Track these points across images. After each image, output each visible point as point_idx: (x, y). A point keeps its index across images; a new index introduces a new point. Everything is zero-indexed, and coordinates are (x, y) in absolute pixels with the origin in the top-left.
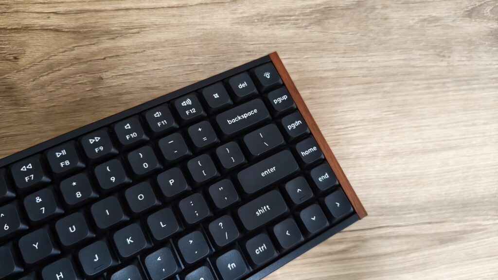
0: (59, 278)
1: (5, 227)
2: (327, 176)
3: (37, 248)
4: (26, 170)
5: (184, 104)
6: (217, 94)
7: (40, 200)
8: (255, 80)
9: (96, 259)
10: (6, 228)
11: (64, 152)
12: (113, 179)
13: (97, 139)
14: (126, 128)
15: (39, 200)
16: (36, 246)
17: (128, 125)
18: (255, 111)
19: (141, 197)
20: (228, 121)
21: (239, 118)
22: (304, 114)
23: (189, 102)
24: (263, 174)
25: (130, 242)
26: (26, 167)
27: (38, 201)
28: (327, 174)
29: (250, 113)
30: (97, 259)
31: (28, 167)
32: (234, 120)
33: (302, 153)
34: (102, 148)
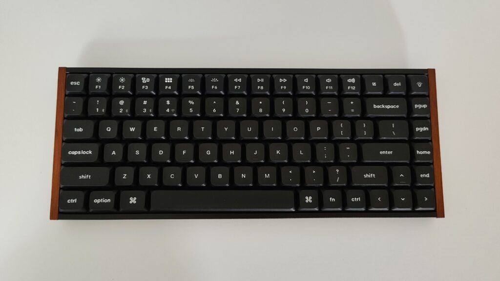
2: (428, 176)
3: (226, 130)
5: (349, 81)
6: (375, 83)
8: (408, 85)
11: (262, 80)
12: (284, 110)
13: (285, 80)
14: (305, 81)
15: (237, 103)
18: (398, 106)
19: (296, 129)
20: (374, 106)
21: (383, 107)
22: (433, 124)
23: (353, 80)
24: (381, 153)
25: (278, 153)
26: (238, 80)
28: (428, 175)
29: (393, 107)
30: (256, 154)
32: (379, 107)
33: (418, 152)
34: (285, 88)
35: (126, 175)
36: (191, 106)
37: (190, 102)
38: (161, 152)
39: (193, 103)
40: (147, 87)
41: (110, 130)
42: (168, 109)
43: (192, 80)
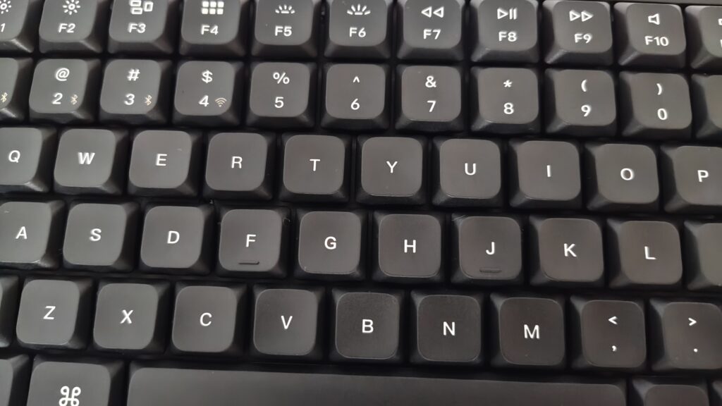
0: (408, 248)
1: (354, 103)
3: (392, 171)
4: (430, 15)
7: (434, 85)
9: (490, 251)
10: (355, 106)
11: (513, 14)
12: (587, 110)
14: (650, 21)
15: (431, 82)
16: (392, 167)
17: (657, 16)
19: (628, 174)
25: (569, 253)
26: (433, 11)
27: (429, 84)
30: (493, 252)
31: (435, 13)
34: (588, 38)
35: (53, 308)
36: (280, 89)
37: (276, 76)
38: (174, 237)
39: (286, 80)
40: (143, 26)
41: (16, 160)
42: (206, 98)
43: (285, 10)
